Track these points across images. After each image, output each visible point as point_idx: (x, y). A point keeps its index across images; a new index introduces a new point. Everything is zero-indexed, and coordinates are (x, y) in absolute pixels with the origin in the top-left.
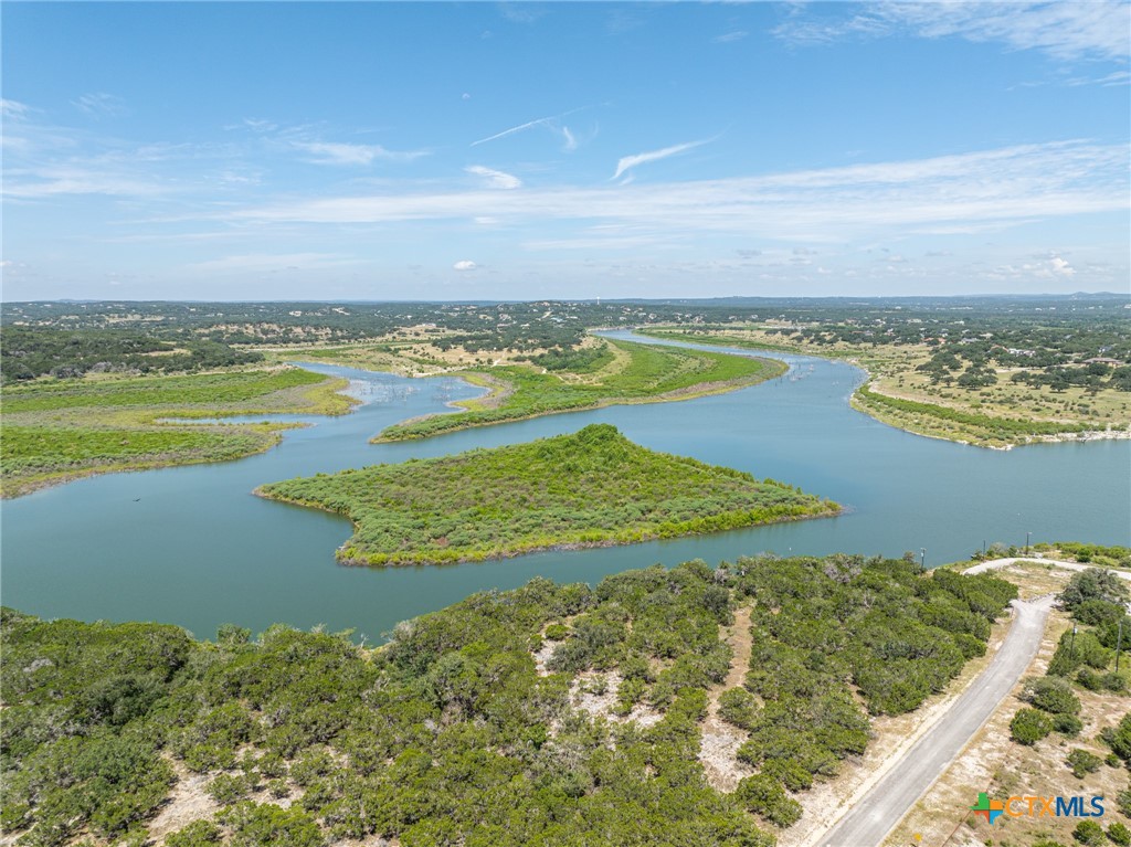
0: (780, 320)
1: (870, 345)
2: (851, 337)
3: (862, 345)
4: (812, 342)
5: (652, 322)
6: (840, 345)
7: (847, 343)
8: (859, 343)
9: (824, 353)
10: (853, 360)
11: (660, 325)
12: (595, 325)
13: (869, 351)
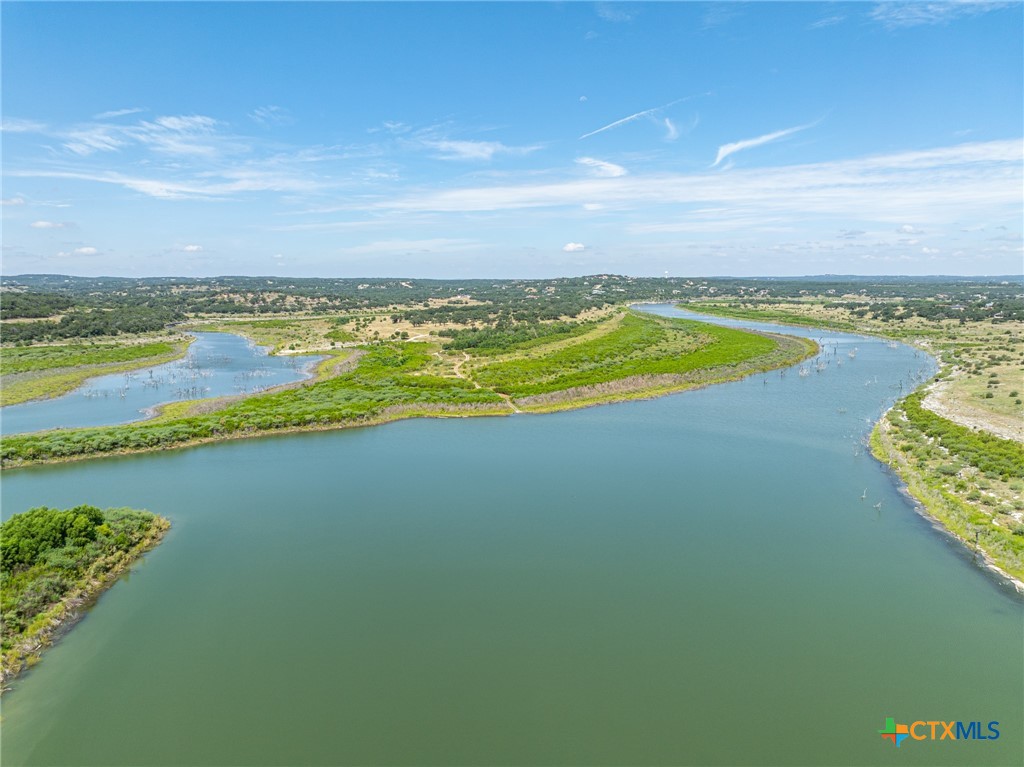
0: (860, 295)
1: (957, 322)
2: (930, 313)
3: (945, 322)
4: (875, 318)
5: (711, 295)
6: (914, 321)
7: (923, 319)
8: (939, 320)
9: (886, 333)
10: (924, 343)
11: (719, 298)
12: (642, 298)
13: (953, 331)
